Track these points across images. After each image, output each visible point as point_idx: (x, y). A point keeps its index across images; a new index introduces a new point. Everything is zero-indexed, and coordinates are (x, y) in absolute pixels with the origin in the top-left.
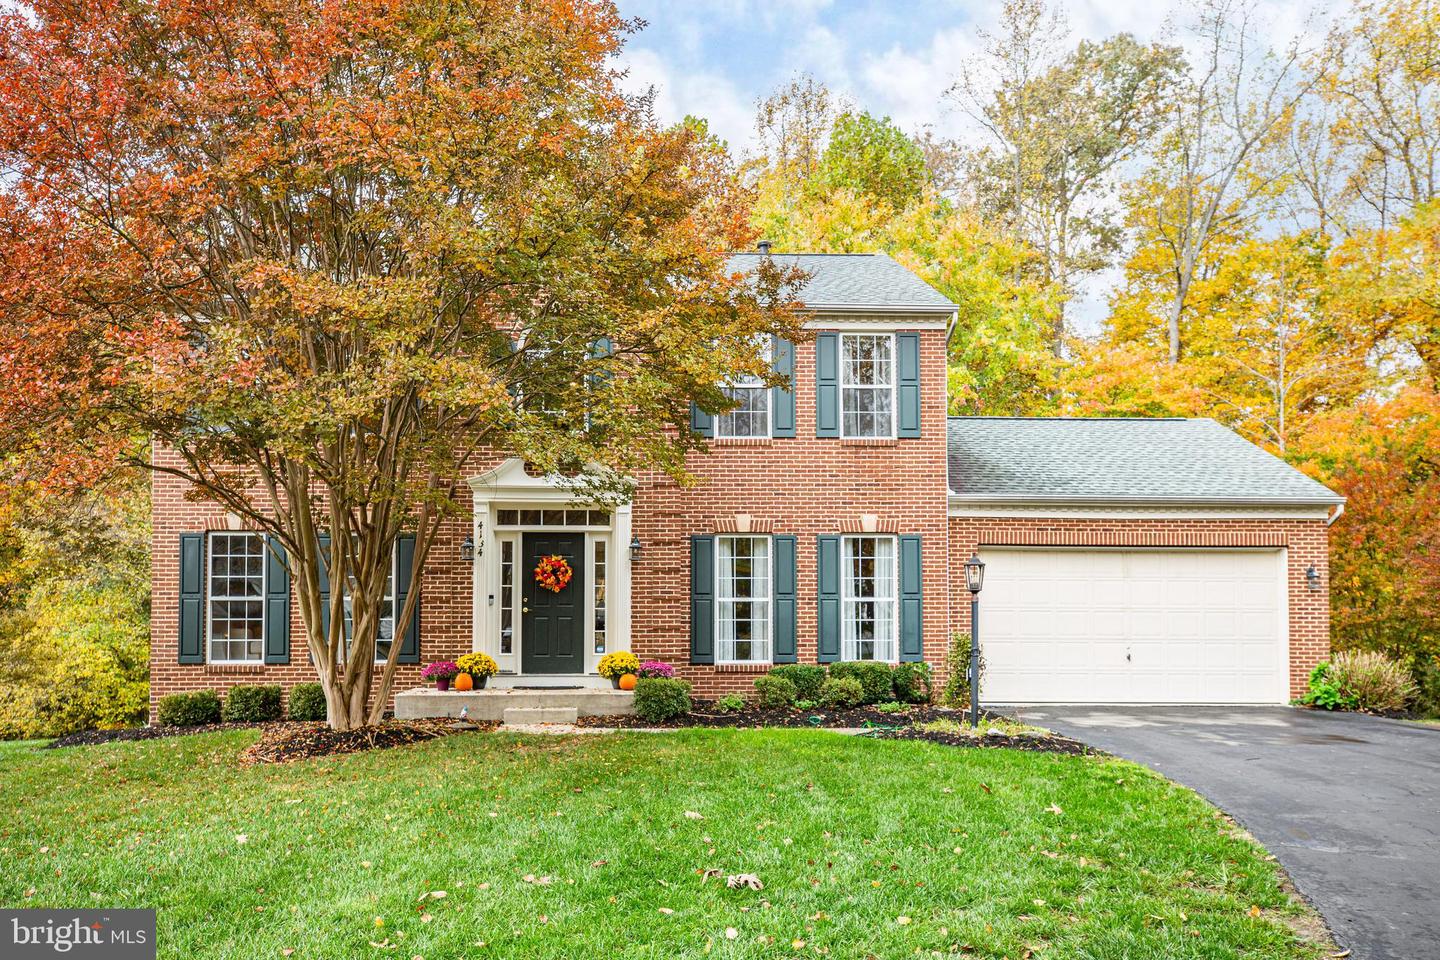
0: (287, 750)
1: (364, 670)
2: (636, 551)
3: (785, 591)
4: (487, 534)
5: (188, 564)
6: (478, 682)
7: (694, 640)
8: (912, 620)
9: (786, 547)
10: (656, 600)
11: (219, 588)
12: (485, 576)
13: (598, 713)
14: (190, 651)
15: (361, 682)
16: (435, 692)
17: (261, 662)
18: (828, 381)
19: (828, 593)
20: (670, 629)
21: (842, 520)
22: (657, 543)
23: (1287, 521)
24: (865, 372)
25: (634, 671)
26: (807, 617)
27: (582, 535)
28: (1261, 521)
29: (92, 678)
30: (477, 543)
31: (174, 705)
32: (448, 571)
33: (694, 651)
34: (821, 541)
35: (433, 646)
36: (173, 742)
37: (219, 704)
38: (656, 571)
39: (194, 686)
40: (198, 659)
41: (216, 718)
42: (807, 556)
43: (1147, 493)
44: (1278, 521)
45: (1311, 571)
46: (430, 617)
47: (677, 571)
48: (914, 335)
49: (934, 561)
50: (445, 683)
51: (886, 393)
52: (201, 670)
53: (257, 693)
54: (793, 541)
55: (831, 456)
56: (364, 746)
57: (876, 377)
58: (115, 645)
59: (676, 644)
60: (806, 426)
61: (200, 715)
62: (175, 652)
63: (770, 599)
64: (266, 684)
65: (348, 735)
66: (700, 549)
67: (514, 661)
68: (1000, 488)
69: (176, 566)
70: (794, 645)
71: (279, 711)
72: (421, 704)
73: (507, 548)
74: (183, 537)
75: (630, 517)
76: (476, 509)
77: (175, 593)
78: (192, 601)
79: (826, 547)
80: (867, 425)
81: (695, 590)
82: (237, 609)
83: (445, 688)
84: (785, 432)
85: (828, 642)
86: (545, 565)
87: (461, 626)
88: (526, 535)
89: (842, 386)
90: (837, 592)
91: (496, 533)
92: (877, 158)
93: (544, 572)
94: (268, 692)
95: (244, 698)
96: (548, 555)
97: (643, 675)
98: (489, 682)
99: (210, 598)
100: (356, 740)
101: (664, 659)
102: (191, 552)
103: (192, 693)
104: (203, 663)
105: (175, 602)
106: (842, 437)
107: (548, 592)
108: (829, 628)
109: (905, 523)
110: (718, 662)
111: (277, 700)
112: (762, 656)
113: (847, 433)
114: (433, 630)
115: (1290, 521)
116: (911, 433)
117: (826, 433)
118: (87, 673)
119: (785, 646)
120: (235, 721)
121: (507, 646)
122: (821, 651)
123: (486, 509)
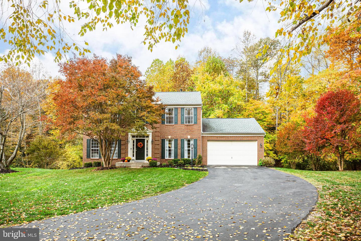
0: (98, 169)
1: (108, 159)
2: (152, 141)
3: (176, 147)
4: (130, 139)
5: (88, 143)
6: (129, 161)
7: (162, 155)
8: (195, 152)
9: (176, 141)
10: (155, 149)
11: (92, 147)
12: (130, 145)
13: (145, 166)
14: (88, 156)
15: (108, 161)
16: (122, 162)
17: (98, 158)
18: (182, 115)
19: (183, 148)
20: (157, 153)
21: (185, 137)
22: (155, 140)
23: (257, 136)
24: (189, 114)
25: (151, 160)
26: (179, 152)
27: (145, 139)
28: (253, 136)
29: (76, 161)
30: (129, 141)
31: (86, 164)
32: (125, 145)
33: (162, 157)
34: (181, 140)
35: (122, 156)
36: (85, 169)
37: (92, 164)
38: (155, 145)
39: (89, 161)
40: (89, 157)
41: (91, 166)
42: (179, 142)
43: (235, 132)
44: (256, 136)
45: (261, 144)
46: (122, 151)
47: (158, 145)
48: (196, 108)
49: (200, 143)
50: (124, 161)
51: (192, 117)
52: (90, 159)
53: (97, 162)
54: (177, 140)
55: (183, 127)
56: (108, 169)
57: (191, 114)
58: (80, 155)
59: (159, 156)
60: (179, 122)
61: (89, 165)
62: (86, 156)
63: (174, 149)
64: (99, 161)
65: (106, 168)
66: (163, 141)
67: (134, 158)
68: (211, 131)
69: (86, 144)
70: (177, 156)
71: (101, 165)
72: (119, 164)
73: (134, 141)
74: (87, 140)
75: (151, 137)
76: (129, 135)
77: (86, 148)
78: (88, 149)
79: (182, 141)
80: (189, 122)
81: (162, 147)
82: (95, 150)
83: (124, 162)
84: (176, 123)
85: (183, 155)
86: (139, 144)
87: (126, 153)
88: (136, 139)
89: (185, 116)
90: (184, 148)
91: (132, 139)
92: (215, 65)
93: (139, 145)
94: (99, 162)
95: (95, 163)
96: (139, 142)
97: (152, 160)
98: (130, 161)
99: (91, 148)
100: (107, 168)
101: (156, 158)
102: (88, 142)
103: (88, 162)
104: (90, 158)
105: (86, 149)
106: (185, 124)
107: (139, 148)
108: (183, 153)
109: (195, 137)
110: (166, 158)
111: (100, 163)
112: (173, 158)
113: (186, 123)
114: (123, 153)
115: (258, 136)
116: (196, 123)
117: (182, 123)
118: (75, 160)
119: (176, 156)
120: (94, 166)
121: (133, 156)
122: (181, 157)
123: (130, 135)
